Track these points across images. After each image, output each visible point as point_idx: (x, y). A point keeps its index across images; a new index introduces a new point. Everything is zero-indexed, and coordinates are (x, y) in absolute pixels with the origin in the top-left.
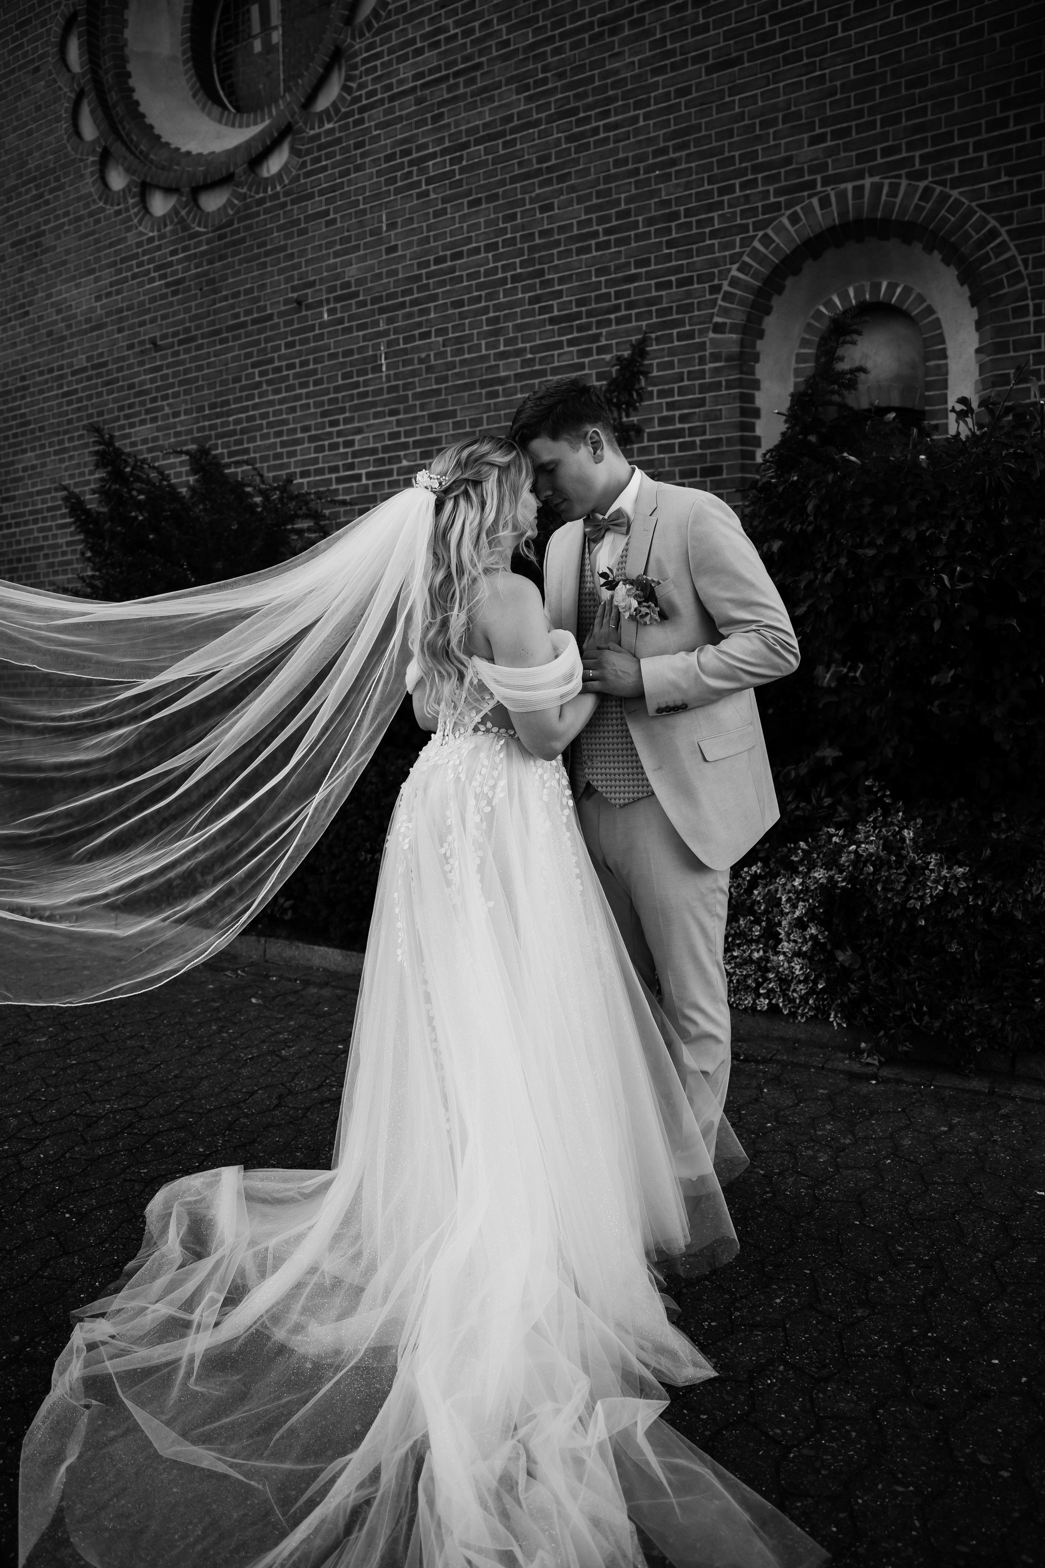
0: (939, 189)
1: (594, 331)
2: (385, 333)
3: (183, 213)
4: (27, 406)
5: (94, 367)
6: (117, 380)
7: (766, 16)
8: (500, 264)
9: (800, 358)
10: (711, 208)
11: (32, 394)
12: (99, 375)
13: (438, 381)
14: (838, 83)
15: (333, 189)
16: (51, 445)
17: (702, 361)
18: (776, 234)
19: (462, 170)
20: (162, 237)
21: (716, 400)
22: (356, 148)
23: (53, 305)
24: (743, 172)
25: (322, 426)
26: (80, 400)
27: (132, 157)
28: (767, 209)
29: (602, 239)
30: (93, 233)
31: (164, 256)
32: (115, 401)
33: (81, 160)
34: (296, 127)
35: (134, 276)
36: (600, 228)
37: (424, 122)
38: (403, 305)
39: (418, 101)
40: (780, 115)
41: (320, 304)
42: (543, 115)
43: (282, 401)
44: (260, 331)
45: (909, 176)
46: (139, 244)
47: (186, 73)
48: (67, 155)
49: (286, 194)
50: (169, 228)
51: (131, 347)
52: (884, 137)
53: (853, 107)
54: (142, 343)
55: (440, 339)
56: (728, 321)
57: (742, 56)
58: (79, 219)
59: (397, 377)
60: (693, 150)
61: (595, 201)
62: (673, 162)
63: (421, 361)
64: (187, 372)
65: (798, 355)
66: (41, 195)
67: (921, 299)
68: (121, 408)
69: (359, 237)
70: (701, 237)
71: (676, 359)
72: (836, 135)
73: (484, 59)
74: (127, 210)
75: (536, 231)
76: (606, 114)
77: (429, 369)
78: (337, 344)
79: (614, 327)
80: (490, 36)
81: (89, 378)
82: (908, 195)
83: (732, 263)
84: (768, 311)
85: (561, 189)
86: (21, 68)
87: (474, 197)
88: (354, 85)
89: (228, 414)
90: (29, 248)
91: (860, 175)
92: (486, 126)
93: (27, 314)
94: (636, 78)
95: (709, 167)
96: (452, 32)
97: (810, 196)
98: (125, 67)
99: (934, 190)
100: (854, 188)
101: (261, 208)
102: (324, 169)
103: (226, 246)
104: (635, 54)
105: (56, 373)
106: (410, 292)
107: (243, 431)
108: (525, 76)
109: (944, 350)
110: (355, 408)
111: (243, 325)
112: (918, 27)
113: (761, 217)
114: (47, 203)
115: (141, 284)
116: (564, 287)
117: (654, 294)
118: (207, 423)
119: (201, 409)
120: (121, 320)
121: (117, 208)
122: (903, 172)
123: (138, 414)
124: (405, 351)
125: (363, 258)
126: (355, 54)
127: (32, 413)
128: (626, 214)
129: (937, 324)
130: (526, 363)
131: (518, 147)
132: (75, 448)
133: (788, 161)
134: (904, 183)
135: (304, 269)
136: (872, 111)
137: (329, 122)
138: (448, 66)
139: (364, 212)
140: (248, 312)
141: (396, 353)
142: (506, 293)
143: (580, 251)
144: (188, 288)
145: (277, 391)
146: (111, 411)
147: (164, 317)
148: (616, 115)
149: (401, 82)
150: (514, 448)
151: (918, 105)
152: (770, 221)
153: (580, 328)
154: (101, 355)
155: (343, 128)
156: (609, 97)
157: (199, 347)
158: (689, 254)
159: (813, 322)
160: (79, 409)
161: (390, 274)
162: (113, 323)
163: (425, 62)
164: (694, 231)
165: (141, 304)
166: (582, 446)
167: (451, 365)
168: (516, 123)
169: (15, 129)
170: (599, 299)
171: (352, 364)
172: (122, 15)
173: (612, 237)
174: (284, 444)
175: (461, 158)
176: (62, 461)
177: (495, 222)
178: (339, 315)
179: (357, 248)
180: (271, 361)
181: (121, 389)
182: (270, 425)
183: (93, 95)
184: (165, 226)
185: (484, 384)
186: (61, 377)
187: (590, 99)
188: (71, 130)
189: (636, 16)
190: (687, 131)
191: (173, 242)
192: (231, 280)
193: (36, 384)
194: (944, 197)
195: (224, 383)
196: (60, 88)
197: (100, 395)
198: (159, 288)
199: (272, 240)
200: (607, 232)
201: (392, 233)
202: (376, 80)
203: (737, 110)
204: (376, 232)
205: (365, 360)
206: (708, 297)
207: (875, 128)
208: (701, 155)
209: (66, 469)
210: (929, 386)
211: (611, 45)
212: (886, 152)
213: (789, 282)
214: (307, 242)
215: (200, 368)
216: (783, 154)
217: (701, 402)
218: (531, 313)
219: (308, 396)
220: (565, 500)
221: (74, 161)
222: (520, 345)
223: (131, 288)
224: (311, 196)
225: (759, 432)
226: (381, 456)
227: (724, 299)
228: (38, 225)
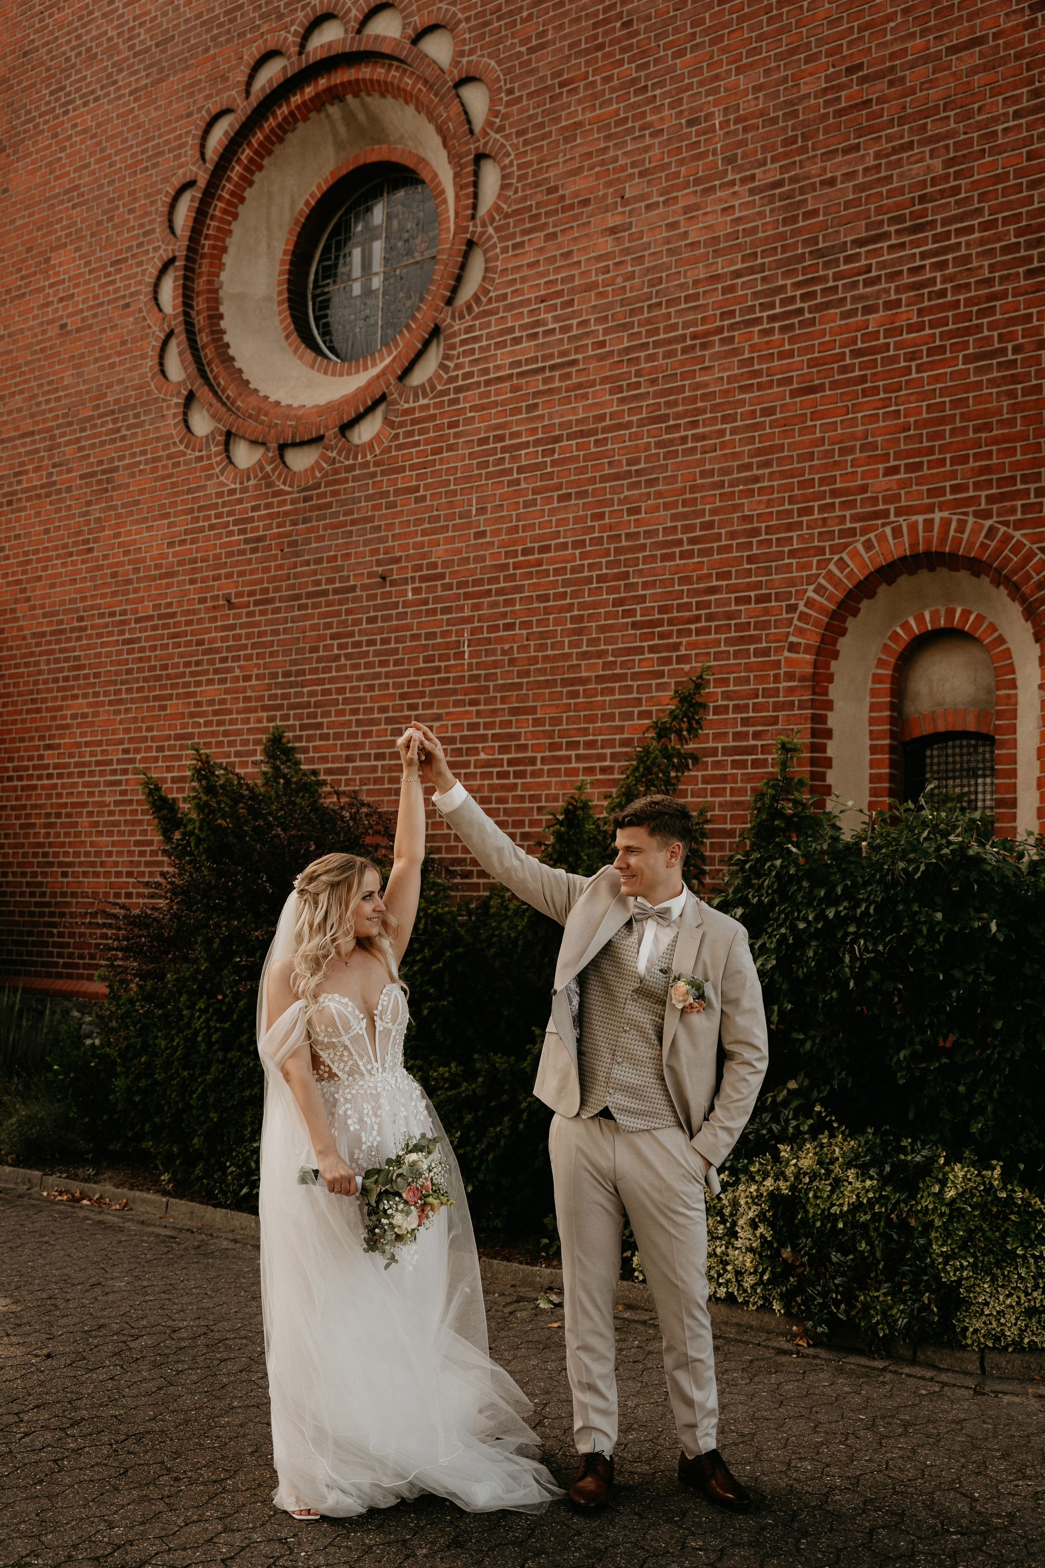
0: (1003, 529)
1: (675, 640)
2: (470, 620)
3: (269, 468)
4: (82, 648)
5: (160, 617)
6: (184, 634)
7: (847, 350)
8: (586, 562)
9: (877, 679)
10: (789, 527)
11: (89, 637)
12: (166, 626)
13: (520, 674)
14: (912, 420)
15: (424, 465)
16: (106, 694)
17: (777, 678)
18: (851, 559)
19: (554, 463)
20: (244, 490)
21: (788, 720)
22: (449, 428)
23: (120, 545)
24: (821, 496)
25: (401, 708)
26: (142, 650)
27: (219, 405)
28: (843, 533)
29: (686, 547)
30: (170, 476)
31: (245, 510)
32: (181, 655)
33: (164, 400)
34: (390, 398)
35: (212, 527)
36: (685, 537)
37: (518, 410)
38: (488, 593)
39: (515, 389)
40: (858, 443)
41: (405, 581)
42: (635, 418)
43: (360, 678)
44: (341, 602)
45: (976, 514)
46: (220, 495)
47: (280, 313)
48: (149, 393)
49: (377, 464)
50: (252, 482)
51: (203, 600)
52: (953, 475)
53: (925, 444)
54: (215, 598)
55: (524, 632)
56: (803, 641)
57: (823, 384)
58: (158, 459)
59: (479, 666)
60: (775, 469)
61: (680, 509)
62: (756, 479)
63: (504, 652)
64: (261, 634)
65: (874, 675)
66: (118, 430)
67: (993, 628)
68: (187, 664)
69: (448, 517)
70: (780, 556)
71: (752, 675)
72: (910, 468)
73: (580, 356)
74: (209, 457)
75: (623, 533)
76: (694, 424)
77: (512, 662)
78: (420, 625)
79: (694, 638)
80: (587, 334)
81: (155, 628)
82: (975, 532)
83: (809, 584)
84: (843, 632)
85: (649, 493)
86: (110, 302)
87: (563, 491)
88: (451, 364)
89: (303, 684)
90: (100, 482)
91: (930, 509)
92: (579, 422)
93: (90, 550)
94: (725, 393)
95: (789, 487)
96: (551, 326)
97: (884, 525)
98: (217, 309)
99: (998, 530)
100: (925, 520)
101: (350, 475)
102: (417, 444)
103: (312, 509)
104: (725, 370)
105: (118, 618)
106: (496, 580)
107: (317, 705)
108: (619, 377)
109: (1014, 680)
110: (435, 694)
111: (324, 593)
112: (984, 378)
113: (837, 541)
114: (123, 438)
115: (218, 536)
116: (648, 592)
117: (733, 608)
118: (279, 692)
119: (274, 676)
120: (194, 571)
121: (198, 454)
122: (970, 510)
123: (206, 672)
124: (488, 641)
125: (451, 540)
126: (454, 335)
127: (87, 657)
128: (709, 525)
129: (1008, 654)
130: (607, 665)
131: (609, 447)
132: (133, 701)
133: (864, 489)
134: (971, 520)
135: (390, 544)
136: (943, 449)
137: (424, 397)
138: (545, 358)
139: (454, 493)
140: (330, 581)
141: (479, 642)
142: (591, 592)
143: (665, 558)
144: (269, 548)
145: (355, 667)
146: (176, 666)
147: (241, 574)
148: (704, 426)
149: (498, 368)
151: (984, 449)
152: (846, 546)
153: (662, 636)
154: (169, 605)
155: (437, 406)
156: (698, 409)
157: (276, 611)
158: (768, 571)
159: (889, 643)
160: (140, 659)
161: (477, 559)
162: (185, 572)
163: (522, 352)
164: (774, 549)
165: (218, 557)
167: (534, 660)
168: (608, 422)
169: (97, 360)
170: (681, 608)
171: (434, 647)
172: (220, 259)
173: (696, 547)
174: (359, 723)
175: (553, 451)
176: (117, 712)
177: (583, 519)
178: (424, 596)
179: (445, 529)
180: (351, 634)
181: (188, 644)
182: (346, 701)
183: (183, 337)
184: (249, 479)
185: (565, 682)
186: (124, 623)
187: (681, 408)
188: (157, 368)
189: (726, 334)
190: (771, 450)
191: (257, 498)
192: (314, 545)
193: (93, 627)
194: (1007, 538)
195: (300, 651)
196: (149, 327)
197: (165, 647)
198: (238, 543)
199: (359, 509)
200: (692, 541)
201: (482, 518)
202: (473, 363)
203: (818, 435)
204: (466, 515)
205: (448, 646)
206: (785, 616)
207: (944, 465)
208: (784, 475)
209: (121, 723)
210: (1000, 715)
211: (702, 359)
212: (955, 489)
213: (864, 604)
214: (396, 515)
215: (275, 633)
216: (859, 482)
218: (615, 615)
219: (387, 675)
221: (156, 400)
222: (603, 647)
223: (207, 539)
224: (402, 469)
225: (830, 753)
226: (458, 746)
227: (799, 619)
228: (112, 460)
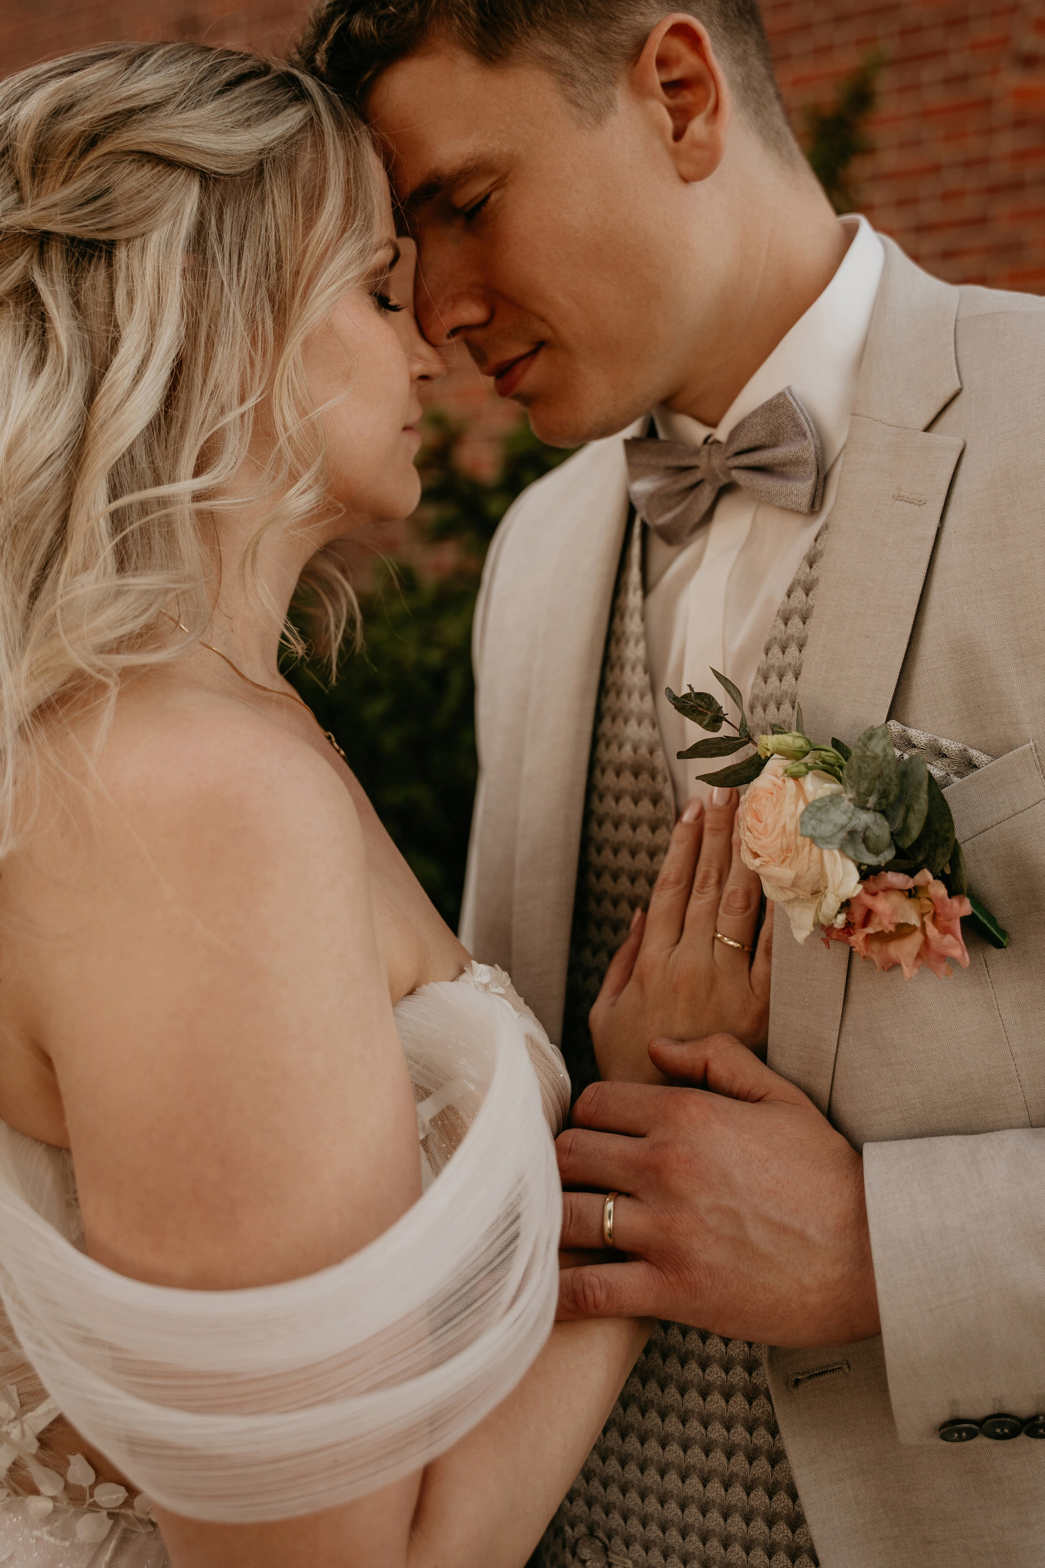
150: (301, 96)
166: (621, 95)
217: (981, 221)
220: (540, 345)
